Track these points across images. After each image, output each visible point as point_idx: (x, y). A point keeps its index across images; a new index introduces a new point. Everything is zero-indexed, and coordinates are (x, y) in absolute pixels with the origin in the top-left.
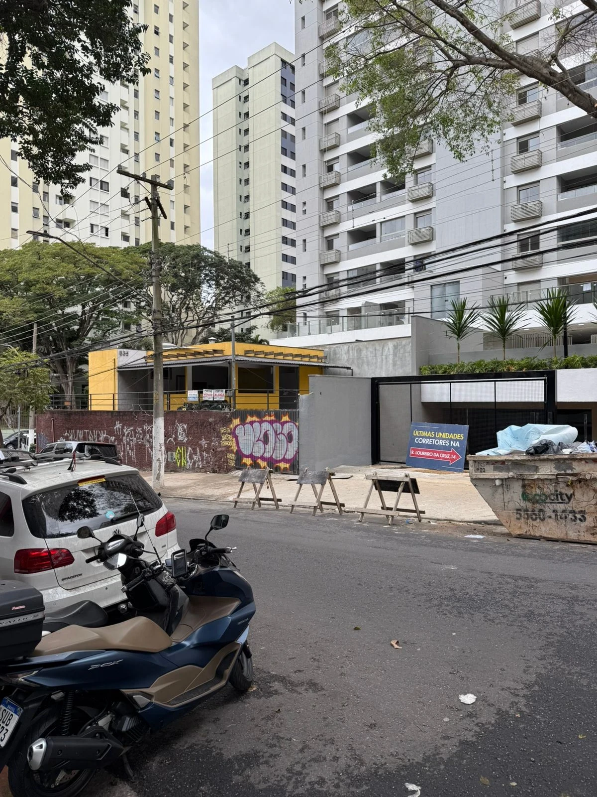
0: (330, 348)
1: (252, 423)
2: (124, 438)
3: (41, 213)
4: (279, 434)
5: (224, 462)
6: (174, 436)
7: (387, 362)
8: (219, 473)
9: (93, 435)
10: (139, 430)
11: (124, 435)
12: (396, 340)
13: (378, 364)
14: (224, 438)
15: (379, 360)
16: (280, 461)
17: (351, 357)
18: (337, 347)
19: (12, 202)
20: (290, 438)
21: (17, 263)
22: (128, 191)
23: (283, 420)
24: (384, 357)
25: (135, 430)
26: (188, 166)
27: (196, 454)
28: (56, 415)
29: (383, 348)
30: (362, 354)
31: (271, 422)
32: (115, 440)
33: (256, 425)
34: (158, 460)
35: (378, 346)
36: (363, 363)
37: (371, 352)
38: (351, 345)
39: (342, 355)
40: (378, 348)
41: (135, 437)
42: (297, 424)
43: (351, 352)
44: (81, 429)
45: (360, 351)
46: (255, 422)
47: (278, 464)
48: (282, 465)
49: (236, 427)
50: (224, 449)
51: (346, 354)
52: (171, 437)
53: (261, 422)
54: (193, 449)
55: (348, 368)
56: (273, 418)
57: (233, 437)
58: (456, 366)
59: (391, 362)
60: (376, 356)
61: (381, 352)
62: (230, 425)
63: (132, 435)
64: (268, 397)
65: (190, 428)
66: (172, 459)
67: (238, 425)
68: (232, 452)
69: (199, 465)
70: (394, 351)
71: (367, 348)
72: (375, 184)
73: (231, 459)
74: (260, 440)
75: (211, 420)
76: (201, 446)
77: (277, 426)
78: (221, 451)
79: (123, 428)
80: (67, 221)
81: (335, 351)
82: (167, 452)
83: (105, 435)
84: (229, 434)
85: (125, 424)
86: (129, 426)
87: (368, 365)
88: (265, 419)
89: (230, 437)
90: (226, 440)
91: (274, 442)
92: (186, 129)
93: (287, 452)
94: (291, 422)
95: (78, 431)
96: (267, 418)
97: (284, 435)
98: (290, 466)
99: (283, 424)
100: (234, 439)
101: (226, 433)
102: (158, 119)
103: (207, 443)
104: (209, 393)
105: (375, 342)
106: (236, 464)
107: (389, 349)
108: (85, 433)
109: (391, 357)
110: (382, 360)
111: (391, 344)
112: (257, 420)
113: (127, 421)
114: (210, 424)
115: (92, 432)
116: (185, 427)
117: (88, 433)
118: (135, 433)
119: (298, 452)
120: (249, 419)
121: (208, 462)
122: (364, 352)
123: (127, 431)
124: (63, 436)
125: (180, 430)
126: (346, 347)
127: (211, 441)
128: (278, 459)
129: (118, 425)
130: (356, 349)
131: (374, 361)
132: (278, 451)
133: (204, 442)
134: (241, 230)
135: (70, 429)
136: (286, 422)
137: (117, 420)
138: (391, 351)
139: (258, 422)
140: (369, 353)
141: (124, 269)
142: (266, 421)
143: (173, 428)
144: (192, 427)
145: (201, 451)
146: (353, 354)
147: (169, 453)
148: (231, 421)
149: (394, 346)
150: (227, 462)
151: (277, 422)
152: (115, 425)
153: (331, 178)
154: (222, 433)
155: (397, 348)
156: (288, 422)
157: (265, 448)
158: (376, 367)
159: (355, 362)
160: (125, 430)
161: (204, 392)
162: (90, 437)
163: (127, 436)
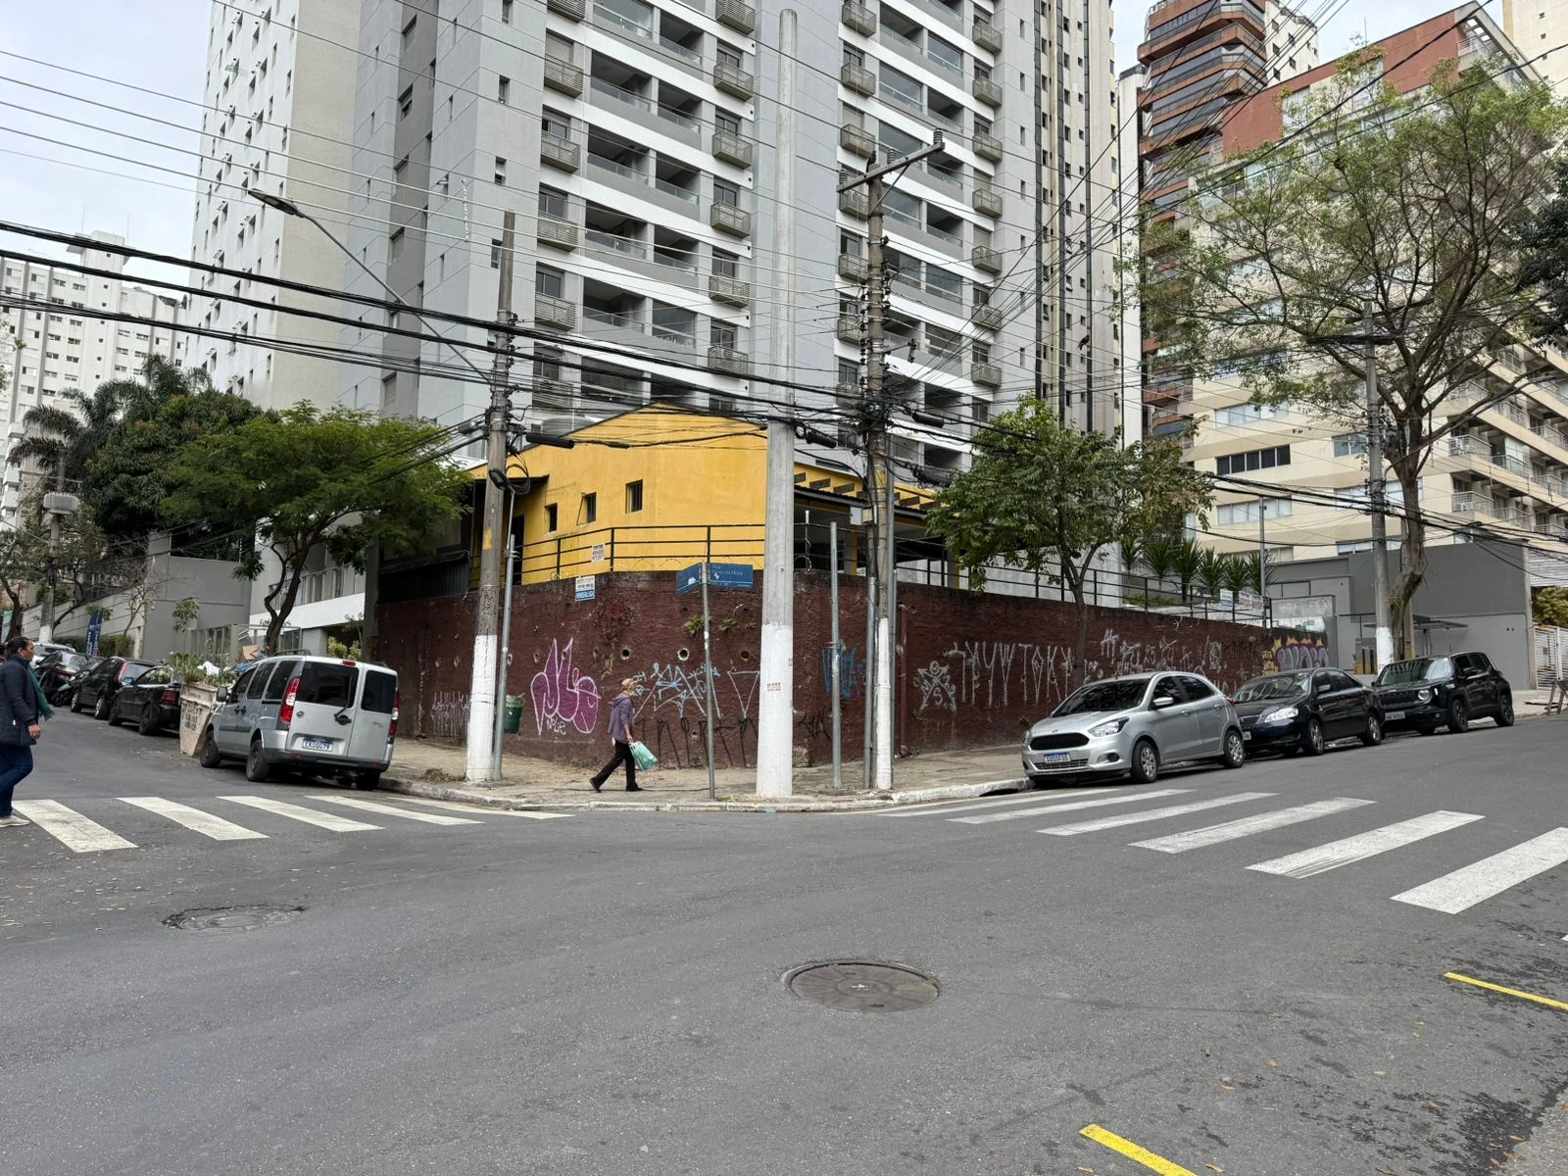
1: (1291, 646)
2: (1119, 664)
4: (1316, 661)
6: (1204, 662)
9: (1045, 657)
10: (1150, 649)
11: (1119, 658)
14: (1266, 666)
23: (1318, 644)
25: (1142, 650)
31: (1308, 647)
32: (1098, 668)
33: (1295, 649)
41: (1141, 662)
42: (1328, 649)
44: (1008, 640)
46: (1294, 644)
49: (1278, 650)
52: (1200, 664)
53: (1300, 645)
56: (1309, 641)
57: (1276, 665)
62: (1270, 647)
63: (1135, 658)
65: (1225, 648)
74: (1299, 669)
75: (1251, 638)
77: (1314, 651)
79: (1119, 644)
83: (1074, 659)
84: (1271, 659)
85: (1126, 635)
86: (1132, 641)
88: (1303, 642)
89: (1272, 664)
90: (1267, 669)
95: (992, 646)
96: (1305, 641)
97: (1319, 661)
99: (1318, 648)
100: (1276, 668)
101: (1267, 659)
103: (1245, 674)
104: (1245, 597)
108: (1019, 651)
112: (1296, 642)
113: (1128, 629)
114: (1251, 644)
115: (1043, 651)
116: (1220, 647)
117: (1031, 652)
118: (1143, 655)
120: (1289, 640)
123: (1127, 650)
124: (941, 658)
125: (1212, 652)
127: (1252, 670)
129: (1110, 638)
133: (1242, 673)
135: (969, 640)
136: (1320, 647)
137: (1109, 626)
139: (1297, 644)
142: (1304, 644)
143: (1203, 649)
144: (1228, 647)
145: (1237, 686)
148: (1272, 643)
151: (1313, 646)
152: (1102, 637)
154: (1262, 659)
160: (1122, 649)
161: (1240, 596)
162: (1034, 662)
163: (1127, 660)
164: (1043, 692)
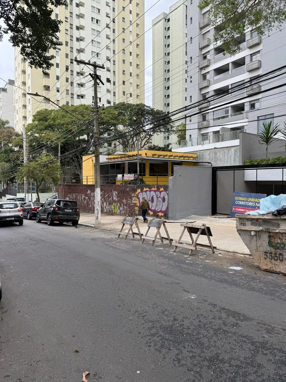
0: (200, 153)
1: (146, 191)
2: (92, 198)
3: (70, 92)
4: (159, 197)
5: (133, 211)
6: (112, 197)
7: (230, 159)
8: (131, 217)
12: (236, 147)
13: (226, 160)
14: (133, 199)
15: (226, 158)
16: (159, 212)
17: (211, 157)
18: (204, 152)
19: (57, 88)
20: (164, 200)
21: (56, 115)
22: (110, 80)
23: (160, 190)
24: (229, 156)
26: (139, 65)
27: (121, 207)
28: (65, 186)
29: (228, 152)
30: (217, 155)
31: (155, 191)
32: (88, 199)
33: (148, 192)
34: (97, 209)
35: (226, 150)
36: (217, 160)
37: (222, 154)
38: (211, 150)
39: (206, 156)
40: (226, 151)
42: (167, 192)
43: (211, 154)
44: (75, 193)
45: (216, 153)
46: (147, 191)
47: (158, 214)
48: (160, 214)
49: (139, 193)
50: (133, 205)
51: (208, 155)
52: (111, 198)
53: (150, 191)
54: (120, 204)
55: (210, 163)
56: (156, 189)
57: (137, 198)
58: (265, 160)
59: (233, 159)
60: (224, 155)
61: (227, 154)
62: (136, 192)
64: (157, 178)
65: (118, 193)
66: (111, 209)
67: (140, 192)
68: (137, 206)
69: (122, 212)
70: (234, 153)
71: (220, 152)
72: (229, 64)
73: (136, 210)
74: (150, 201)
75: (128, 189)
76: (123, 203)
77: (158, 193)
78: (132, 206)
80: (82, 95)
81: (203, 154)
82: (109, 205)
83: (84, 196)
84: (135, 197)
86: (93, 192)
87: (220, 161)
88: (152, 189)
89: (136, 198)
90: (135, 200)
91: (156, 202)
92: (138, 46)
93: (163, 207)
94: (164, 191)
95: (73, 194)
96: (153, 189)
97: (161, 198)
98: (164, 215)
99: (160, 192)
100: (138, 200)
101: (134, 197)
102: (124, 43)
103: (126, 201)
104: (127, 176)
105: (224, 148)
106: (139, 212)
107: (232, 152)
109: (233, 156)
110: (228, 158)
111: (233, 149)
112: (148, 190)
113: (92, 189)
114: (127, 191)
115: (79, 195)
116: (117, 193)
117: (77, 195)
119: (168, 208)
120: (145, 189)
121: (126, 211)
122: (218, 154)
124: (68, 196)
125: (114, 194)
126: (208, 152)
127: (128, 200)
128: (158, 211)
129: (89, 192)
130: (214, 152)
131: (224, 159)
132: (158, 207)
133: (124, 201)
134: (165, 96)
135: (71, 193)
136: (162, 191)
137: (89, 189)
138: (233, 153)
139: (149, 191)
140: (221, 154)
141: (105, 117)
142: (153, 190)
143: (111, 194)
144: (119, 193)
145: (124, 205)
146: (212, 155)
147: (110, 206)
148: (136, 190)
149: (235, 150)
150: (135, 212)
151: (158, 191)
153: (205, 63)
154: (133, 197)
155: (236, 151)
156: (163, 191)
157: (152, 205)
158: (225, 162)
159: (213, 159)
160: (92, 194)
161: (125, 175)
162: (78, 197)
163: (93, 197)
164: (80, 203)
